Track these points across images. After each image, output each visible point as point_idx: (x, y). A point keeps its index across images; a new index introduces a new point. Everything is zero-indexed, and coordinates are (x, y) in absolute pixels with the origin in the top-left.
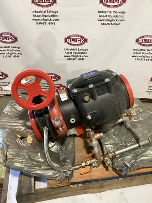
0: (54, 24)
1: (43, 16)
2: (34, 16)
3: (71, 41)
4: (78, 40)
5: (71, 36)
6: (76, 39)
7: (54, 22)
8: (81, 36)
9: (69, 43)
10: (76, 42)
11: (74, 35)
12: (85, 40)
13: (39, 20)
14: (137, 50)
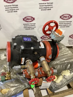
1: (11, 8)
3: (26, 20)
4: (30, 19)
5: (26, 17)
6: (29, 19)
8: (31, 17)
9: (25, 21)
10: (29, 20)
12: (34, 19)
14: (61, 22)
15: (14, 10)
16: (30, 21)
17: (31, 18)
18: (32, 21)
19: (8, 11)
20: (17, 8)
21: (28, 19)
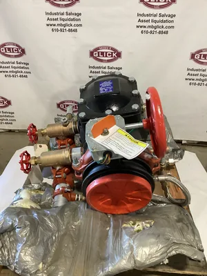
0: (76, 31)
1: (61, 19)
2: (48, 19)
4: (109, 55)
5: (98, 49)
7: (75, 28)
8: (112, 49)
10: (106, 56)
11: (103, 47)
13: (54, 25)
15: (68, 25)
16: (109, 61)
17: (112, 53)
18: (115, 59)
19: (54, 27)
20: (78, 23)
21: (102, 53)
